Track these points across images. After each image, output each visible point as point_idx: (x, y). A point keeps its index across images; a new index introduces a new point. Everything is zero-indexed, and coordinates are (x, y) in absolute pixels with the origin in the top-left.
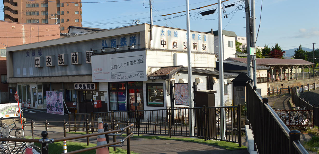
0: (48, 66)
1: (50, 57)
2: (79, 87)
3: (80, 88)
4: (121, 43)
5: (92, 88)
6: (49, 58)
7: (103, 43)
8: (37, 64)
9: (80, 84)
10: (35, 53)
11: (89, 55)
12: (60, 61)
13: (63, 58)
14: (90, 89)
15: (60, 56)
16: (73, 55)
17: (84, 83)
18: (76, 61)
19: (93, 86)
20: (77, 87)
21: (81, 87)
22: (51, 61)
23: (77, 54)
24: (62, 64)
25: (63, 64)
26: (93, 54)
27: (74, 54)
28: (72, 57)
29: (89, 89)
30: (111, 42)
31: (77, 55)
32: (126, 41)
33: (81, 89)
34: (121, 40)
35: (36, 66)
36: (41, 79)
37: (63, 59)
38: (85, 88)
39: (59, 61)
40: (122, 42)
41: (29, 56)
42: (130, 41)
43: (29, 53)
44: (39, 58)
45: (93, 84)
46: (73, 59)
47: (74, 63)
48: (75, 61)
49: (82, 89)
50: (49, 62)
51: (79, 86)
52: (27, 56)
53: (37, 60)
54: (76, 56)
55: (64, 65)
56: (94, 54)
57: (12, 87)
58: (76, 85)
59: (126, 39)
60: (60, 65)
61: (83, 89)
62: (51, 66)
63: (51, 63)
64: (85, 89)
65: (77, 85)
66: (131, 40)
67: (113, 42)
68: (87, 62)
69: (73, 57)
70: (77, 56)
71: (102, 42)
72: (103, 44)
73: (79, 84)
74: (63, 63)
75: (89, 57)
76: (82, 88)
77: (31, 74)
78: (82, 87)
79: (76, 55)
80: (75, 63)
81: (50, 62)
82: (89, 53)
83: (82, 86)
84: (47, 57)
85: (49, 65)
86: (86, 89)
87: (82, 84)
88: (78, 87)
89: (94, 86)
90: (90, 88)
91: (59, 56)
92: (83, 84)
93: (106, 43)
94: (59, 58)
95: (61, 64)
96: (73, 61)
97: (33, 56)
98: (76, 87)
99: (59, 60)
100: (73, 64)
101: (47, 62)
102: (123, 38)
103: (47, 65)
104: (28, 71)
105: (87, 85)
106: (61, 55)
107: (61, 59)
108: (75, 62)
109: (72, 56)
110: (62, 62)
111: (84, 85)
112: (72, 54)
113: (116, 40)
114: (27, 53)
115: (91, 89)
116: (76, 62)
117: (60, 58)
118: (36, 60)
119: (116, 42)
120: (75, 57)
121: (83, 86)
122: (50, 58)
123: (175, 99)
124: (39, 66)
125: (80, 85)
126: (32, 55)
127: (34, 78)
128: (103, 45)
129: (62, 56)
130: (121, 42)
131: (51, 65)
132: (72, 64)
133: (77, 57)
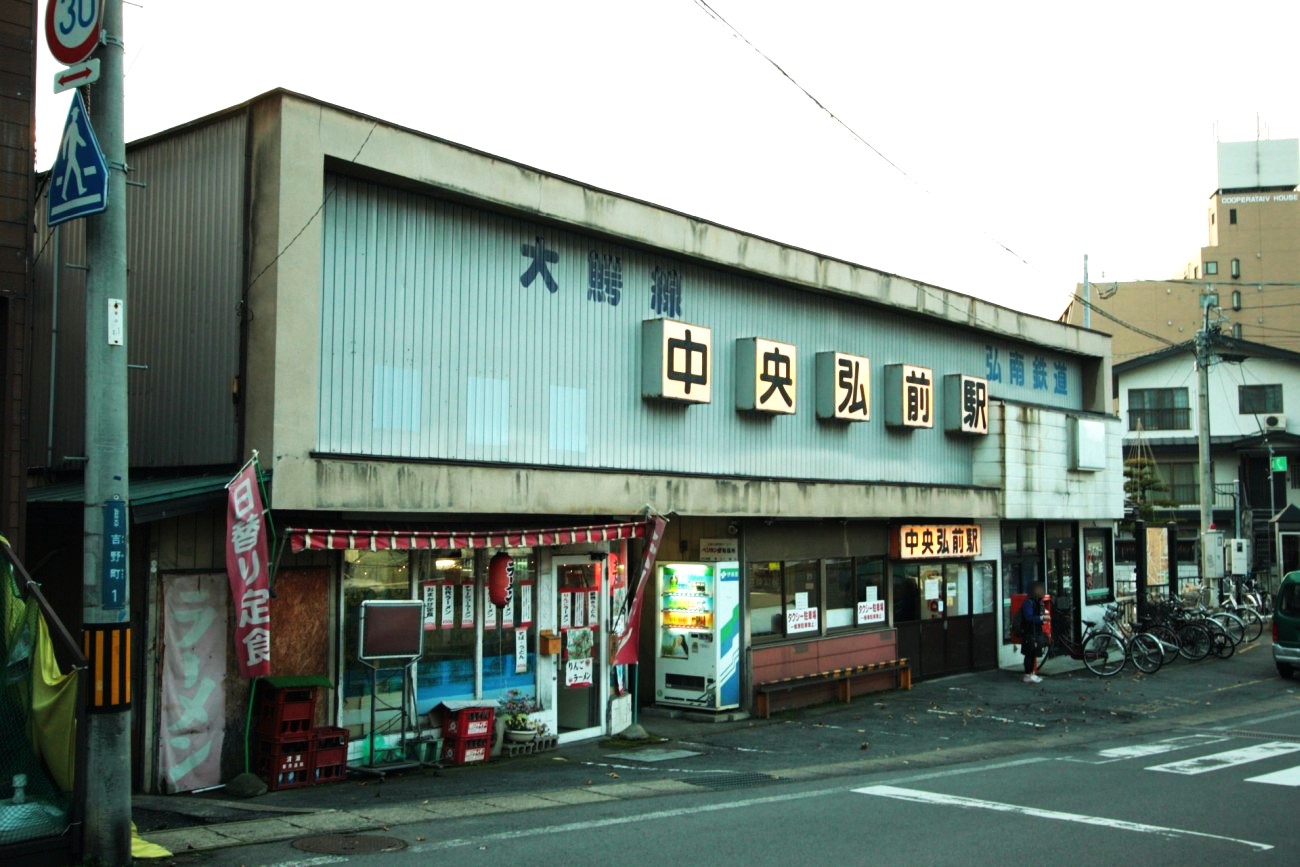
1: (783, 350)
3: (924, 552)
4: (1034, 377)
6: (776, 357)
7: (988, 357)
8: (688, 378)
9: (924, 529)
10: (621, 285)
11: (975, 397)
12: (846, 391)
13: (865, 378)
14: (965, 552)
15: (850, 363)
16: (914, 378)
17: (940, 527)
18: (925, 412)
19: (976, 536)
20: (912, 546)
21: (928, 545)
22: (793, 376)
23: (928, 376)
24: (860, 415)
25: (865, 413)
27: (918, 374)
28: (906, 385)
29: (962, 551)
30: (1011, 362)
31: (928, 382)
32: (1047, 374)
33: (928, 554)
34: (1035, 366)
35: (676, 388)
37: (862, 386)
38: (946, 550)
39: (842, 394)
41: (552, 286)
42: (1055, 376)
43: (554, 259)
44: (701, 337)
45: (976, 531)
46: (911, 398)
47: (915, 418)
48: (922, 408)
49: (935, 554)
52: (526, 280)
54: (924, 387)
58: (907, 535)
61: (938, 552)
62: (794, 410)
63: (790, 390)
64: (946, 554)
65: (911, 534)
67: (1016, 362)
68: (967, 427)
69: (911, 390)
70: (930, 388)
71: (987, 352)
72: (990, 360)
73: (920, 530)
74: (862, 405)
75: (975, 406)
76: (932, 552)
77: (569, 441)
78: (934, 544)
79: (923, 381)
80: (920, 421)
81: (785, 386)
83: (936, 540)
85: (777, 402)
86: (951, 554)
87: (933, 529)
88: (916, 545)
90: (966, 546)
91: (843, 362)
92: (939, 531)
93: (999, 360)
94: (843, 374)
95: (852, 410)
96: (911, 408)
97: (591, 294)
98: (908, 545)
99: (843, 385)
100: (911, 423)
101: (765, 377)
103: (763, 400)
104: (531, 414)
106: (853, 359)
107: (852, 381)
108: (920, 414)
109: (908, 379)
110: (860, 398)
112: (908, 371)
113: (1022, 357)
114: (525, 252)
115: (968, 553)
116: (925, 419)
117: (848, 374)
118: (673, 343)
119: (1023, 365)
120: (922, 390)
121: (939, 537)
122: (786, 360)
124: (700, 393)
125: (925, 534)
126: (588, 285)
127: (675, 480)
128: (988, 364)
129: (858, 363)
130: (1035, 372)
131: (789, 402)
132: (906, 421)
133: (927, 390)
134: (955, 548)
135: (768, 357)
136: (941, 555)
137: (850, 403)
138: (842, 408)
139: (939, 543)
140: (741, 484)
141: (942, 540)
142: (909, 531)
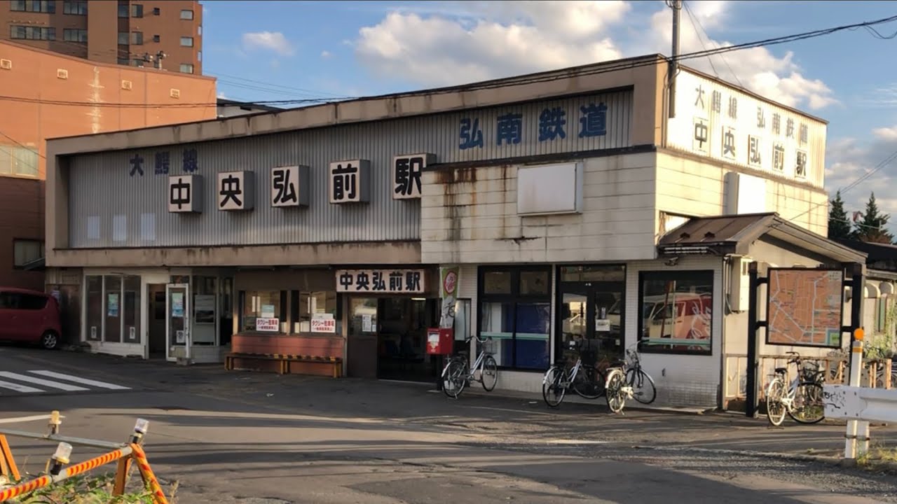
0: (226, 207)
1: (234, 175)
2: (357, 283)
3: (358, 288)
4: (540, 130)
5: (410, 286)
6: (230, 180)
7: (464, 128)
8: (180, 202)
9: (360, 272)
10: (168, 164)
11: (408, 171)
12: (278, 190)
13: (294, 178)
14: (404, 290)
15: (281, 173)
16: (340, 170)
17: (376, 271)
18: (350, 191)
19: (419, 279)
20: (347, 284)
21: (363, 284)
22: (241, 188)
23: (355, 164)
24: (290, 202)
25: (295, 201)
26: (424, 166)
27: (344, 166)
28: (332, 176)
29: (400, 289)
30: (499, 126)
31: (355, 170)
32: (564, 122)
33: (363, 290)
34: (541, 118)
35: (174, 208)
36: (194, 252)
37: (292, 185)
38: (384, 287)
39: (275, 192)
40: (549, 124)
41: (142, 173)
42: (583, 120)
43: (142, 161)
44: (187, 179)
45: (419, 274)
46: (336, 184)
47: (341, 197)
48: (347, 189)
49: (371, 290)
50: (231, 194)
51: (355, 280)
53: (180, 186)
54: (350, 174)
55: (297, 203)
56: (427, 165)
57: (61, 283)
58: (342, 277)
59: (563, 114)
60: (279, 203)
61: (374, 289)
62: (242, 207)
63: (240, 197)
64: (382, 291)
65: (346, 276)
66: (586, 116)
67: (507, 124)
68: (399, 195)
69: (336, 178)
70: (357, 174)
71: (462, 125)
72: (466, 132)
73: (355, 274)
74: (293, 196)
75: (408, 177)
76: (367, 288)
77: (149, 236)
78: (368, 283)
79: (350, 169)
80: (346, 199)
81: (236, 196)
82: (409, 164)
83: (371, 280)
84: (226, 176)
85: (231, 204)
86: (388, 290)
87: (369, 273)
88: (351, 283)
89: (422, 282)
90: (404, 285)
91: (276, 173)
92: (374, 274)
93: (479, 128)
94: (276, 180)
95: (283, 201)
96: (336, 191)
97: (157, 172)
98: (342, 283)
99: (276, 187)
100: (338, 201)
101: (223, 192)
102: (554, 109)
103: (223, 204)
104: (134, 227)
105: (390, 275)
106: (285, 169)
107: (283, 183)
108: (346, 193)
109: (334, 172)
110: (289, 192)
111: (377, 277)
112: (334, 166)
113: (521, 116)
114: (132, 162)
115: (408, 291)
116: (351, 196)
117: (281, 179)
118: (174, 186)
119: (519, 124)
120: (347, 177)
121: (374, 279)
122: (237, 180)
123: (765, 324)
124: (187, 207)
125: (359, 276)
126: (154, 169)
127: (164, 250)
128: (463, 135)
129: (288, 171)
130: (541, 125)
131: (239, 203)
132: (333, 200)
133: (353, 177)
134: (392, 286)
135: (224, 181)
136: (376, 291)
137: (282, 196)
138: (276, 201)
139: (374, 282)
140: (199, 249)
141: (378, 281)
142: (344, 274)
